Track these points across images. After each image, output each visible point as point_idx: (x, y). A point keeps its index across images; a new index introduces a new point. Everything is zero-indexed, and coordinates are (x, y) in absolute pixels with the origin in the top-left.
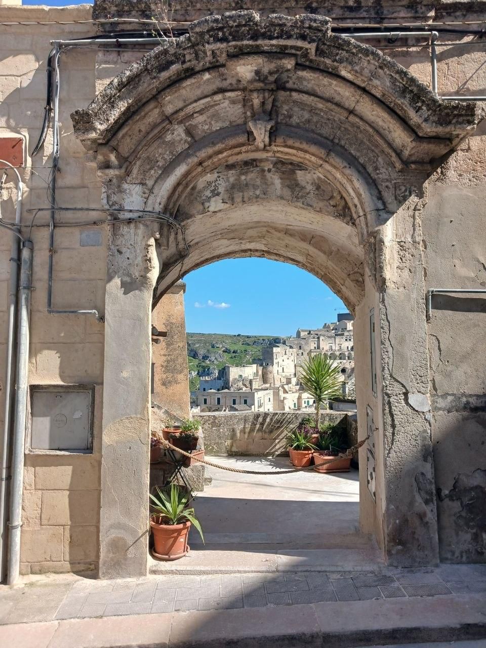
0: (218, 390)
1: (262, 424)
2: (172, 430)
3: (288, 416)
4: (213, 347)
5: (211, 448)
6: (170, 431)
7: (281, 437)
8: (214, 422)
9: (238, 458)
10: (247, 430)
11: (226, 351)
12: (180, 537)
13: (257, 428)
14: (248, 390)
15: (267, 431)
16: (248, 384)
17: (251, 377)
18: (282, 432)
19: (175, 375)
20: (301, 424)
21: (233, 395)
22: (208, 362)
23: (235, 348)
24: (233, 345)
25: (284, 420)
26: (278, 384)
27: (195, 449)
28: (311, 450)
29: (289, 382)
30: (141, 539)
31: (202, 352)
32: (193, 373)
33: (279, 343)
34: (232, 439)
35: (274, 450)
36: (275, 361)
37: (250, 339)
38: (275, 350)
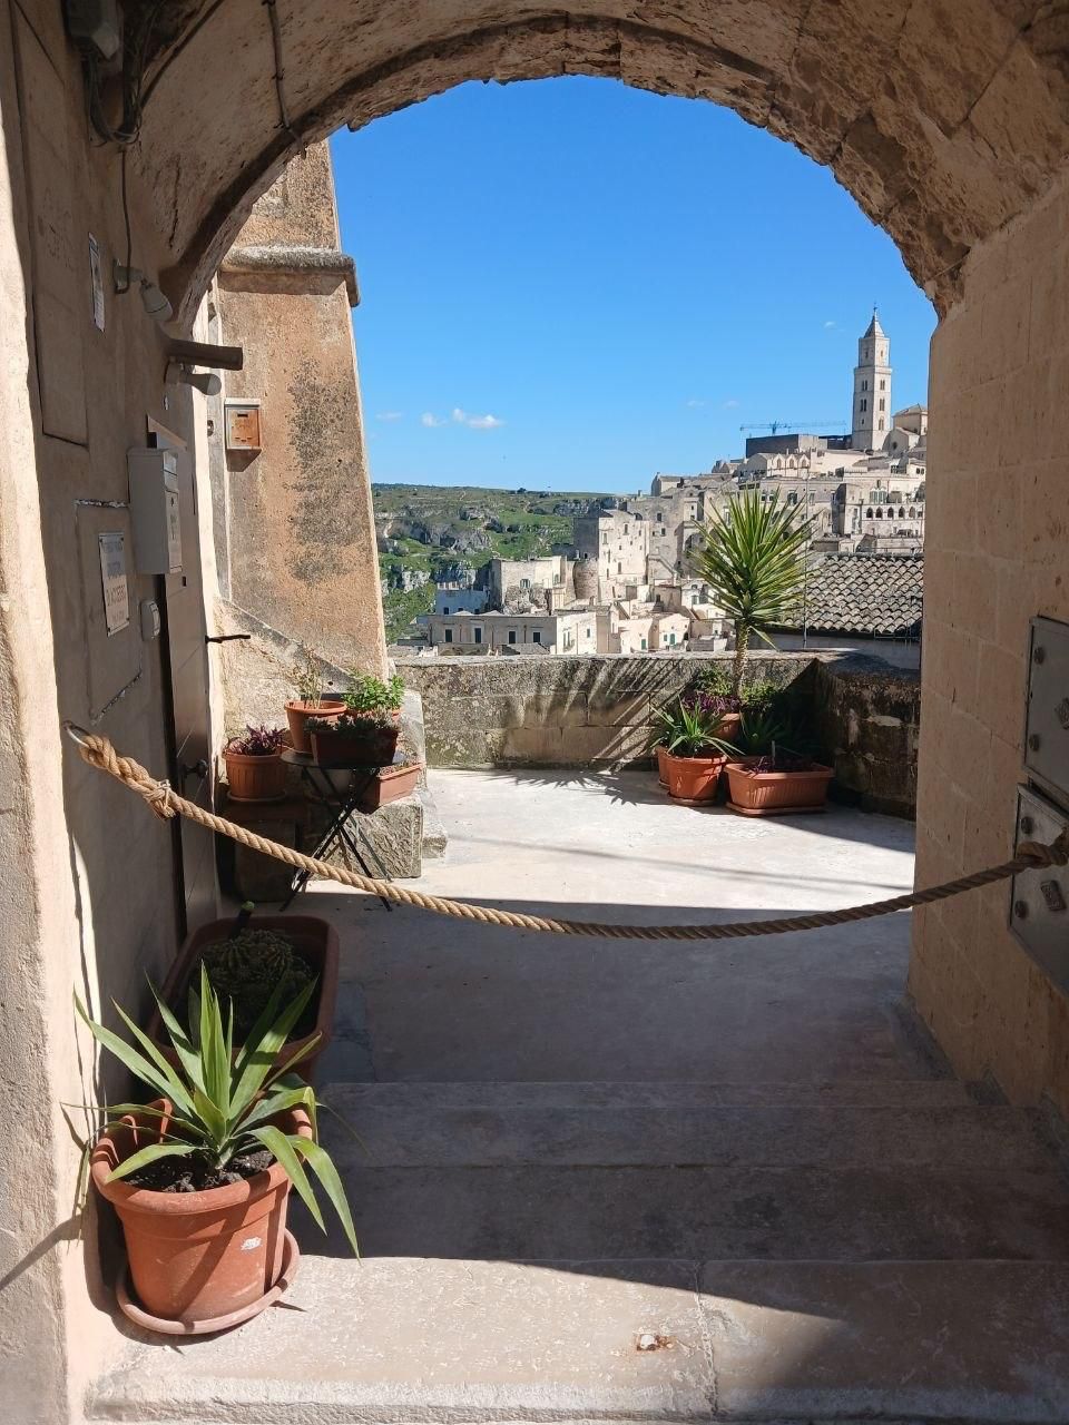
0: (477, 612)
1: (586, 687)
2: (316, 707)
3: (656, 667)
4: (464, 517)
5: (447, 747)
6: (311, 710)
7: (635, 721)
8: (455, 682)
9: (521, 773)
10: (546, 703)
11: (494, 527)
12: (237, 1235)
13: (571, 699)
14: (542, 612)
15: (598, 704)
16: (541, 599)
17: (548, 585)
18: (639, 707)
19: (335, 548)
20: (691, 687)
21: (510, 622)
22: (452, 551)
23: (514, 519)
24: (508, 513)
25: (644, 676)
26: (607, 599)
27: (390, 763)
28: (721, 756)
29: (631, 594)
30: (29, 1272)
31: (438, 530)
32: (421, 574)
33: (612, 507)
34: (504, 725)
35: (616, 753)
36: (602, 549)
37: (547, 499)
38: (603, 523)
